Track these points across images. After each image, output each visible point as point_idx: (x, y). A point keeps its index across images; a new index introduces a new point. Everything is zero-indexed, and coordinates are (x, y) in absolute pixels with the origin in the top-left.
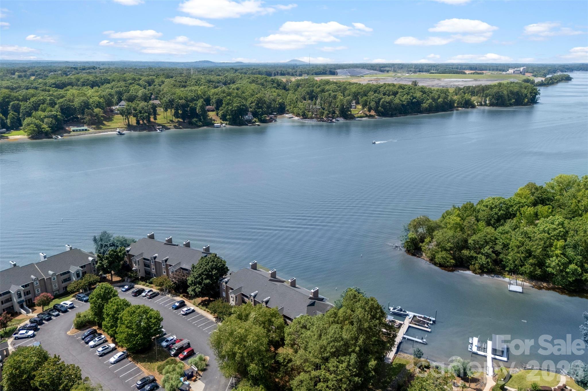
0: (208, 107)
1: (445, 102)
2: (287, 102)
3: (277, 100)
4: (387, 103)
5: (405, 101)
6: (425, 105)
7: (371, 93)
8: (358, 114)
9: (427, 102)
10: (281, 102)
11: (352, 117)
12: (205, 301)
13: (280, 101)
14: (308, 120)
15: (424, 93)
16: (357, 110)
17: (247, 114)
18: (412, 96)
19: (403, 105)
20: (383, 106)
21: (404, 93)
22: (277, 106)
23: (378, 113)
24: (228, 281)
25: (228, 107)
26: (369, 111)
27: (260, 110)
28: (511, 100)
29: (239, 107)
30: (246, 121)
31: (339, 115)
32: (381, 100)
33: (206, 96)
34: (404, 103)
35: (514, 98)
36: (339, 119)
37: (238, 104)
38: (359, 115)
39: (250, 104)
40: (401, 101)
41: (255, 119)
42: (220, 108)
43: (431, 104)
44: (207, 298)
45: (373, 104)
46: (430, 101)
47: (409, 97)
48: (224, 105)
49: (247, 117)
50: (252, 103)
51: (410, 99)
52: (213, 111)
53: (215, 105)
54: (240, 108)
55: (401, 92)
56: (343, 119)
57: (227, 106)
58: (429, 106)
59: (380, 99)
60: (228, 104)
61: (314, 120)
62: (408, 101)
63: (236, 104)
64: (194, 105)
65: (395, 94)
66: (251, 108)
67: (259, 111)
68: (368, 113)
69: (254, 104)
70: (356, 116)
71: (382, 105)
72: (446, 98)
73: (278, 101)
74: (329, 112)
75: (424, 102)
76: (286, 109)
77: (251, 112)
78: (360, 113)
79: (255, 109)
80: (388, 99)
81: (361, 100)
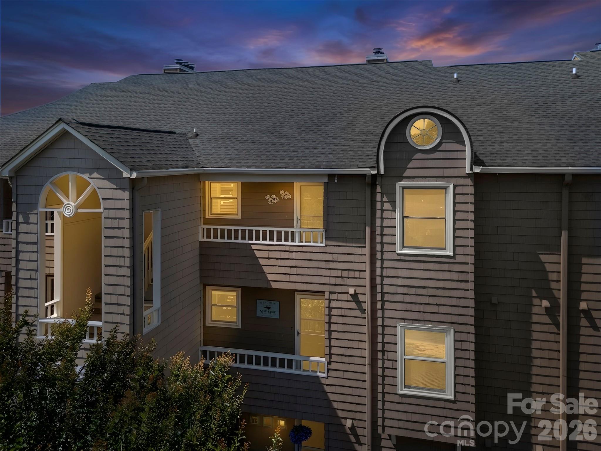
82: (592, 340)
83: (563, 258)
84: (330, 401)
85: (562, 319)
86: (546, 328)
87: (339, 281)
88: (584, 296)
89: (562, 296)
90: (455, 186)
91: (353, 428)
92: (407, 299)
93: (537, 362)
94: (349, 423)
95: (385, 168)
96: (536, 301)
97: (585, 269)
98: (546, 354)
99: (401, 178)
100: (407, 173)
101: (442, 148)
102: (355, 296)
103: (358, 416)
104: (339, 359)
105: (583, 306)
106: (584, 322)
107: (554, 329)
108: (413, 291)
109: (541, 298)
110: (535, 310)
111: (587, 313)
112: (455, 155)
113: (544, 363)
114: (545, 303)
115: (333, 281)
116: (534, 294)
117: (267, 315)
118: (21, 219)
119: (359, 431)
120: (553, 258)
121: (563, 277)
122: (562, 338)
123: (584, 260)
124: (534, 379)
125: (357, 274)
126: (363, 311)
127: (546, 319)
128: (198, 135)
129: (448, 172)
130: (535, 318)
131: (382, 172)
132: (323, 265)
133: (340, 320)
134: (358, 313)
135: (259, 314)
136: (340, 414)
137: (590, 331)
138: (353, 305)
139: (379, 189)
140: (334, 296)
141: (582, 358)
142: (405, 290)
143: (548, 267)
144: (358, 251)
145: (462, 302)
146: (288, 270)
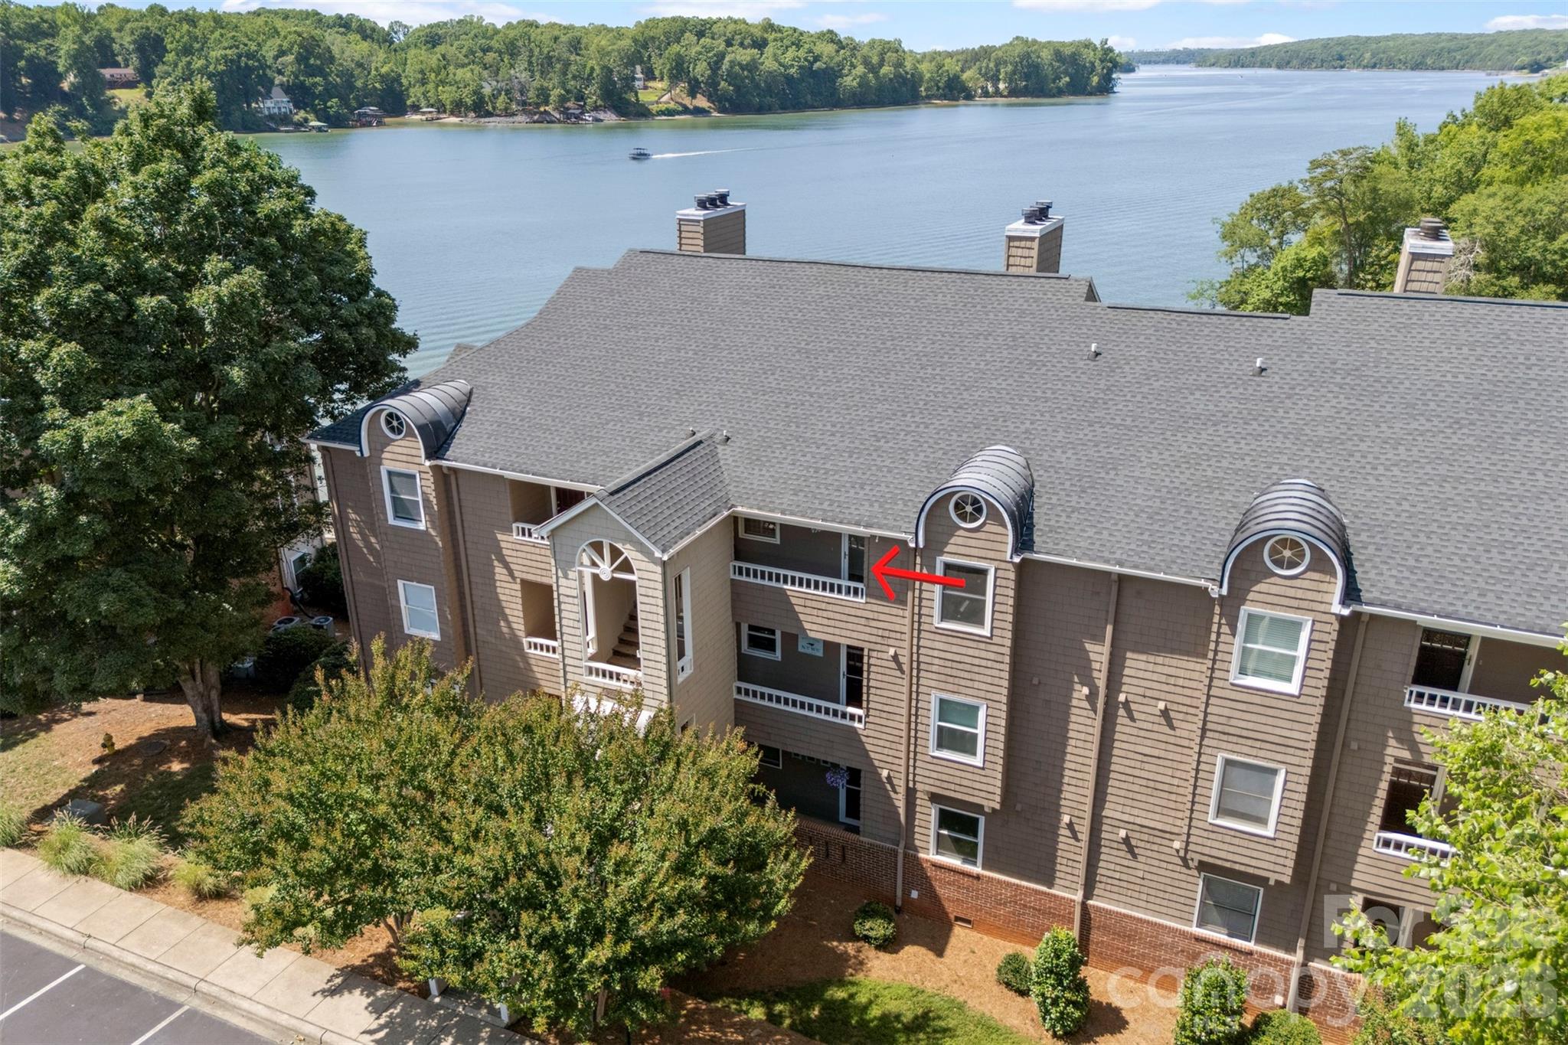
0: (107, 73)
1: (901, 76)
2: (410, 74)
3: (373, 65)
4: (743, 67)
5: (792, 66)
6: (849, 81)
7: (689, 37)
8: (657, 102)
9: (854, 72)
10: (388, 74)
11: (643, 112)
12: (157, 746)
13: (383, 70)
14: (498, 119)
15: (840, 45)
16: (655, 94)
17: (268, 95)
18: (810, 51)
19: (789, 79)
20: (731, 77)
21: (786, 42)
22: (377, 85)
23: (720, 102)
24: (458, 415)
25: (189, 63)
26: (692, 94)
27: (318, 79)
28: (1060, 78)
29: (232, 61)
30: (271, 117)
31: (599, 102)
32: (723, 57)
33: (96, 33)
34: (792, 71)
35: (1066, 74)
36: (601, 115)
37: (229, 52)
38: (663, 107)
39: (276, 58)
40: (781, 64)
41: (302, 114)
42: (159, 70)
43: (863, 82)
44: (181, 715)
45: (701, 70)
46: (860, 69)
47: (802, 53)
48: (170, 57)
49: (269, 103)
50: (282, 53)
51: (806, 59)
52: (130, 85)
53: (135, 60)
54: (239, 67)
55: (775, 40)
56: (614, 117)
57: (185, 60)
58: (860, 85)
59: (721, 56)
60: (187, 51)
61: (519, 118)
62: (800, 67)
63: (223, 52)
64: (42, 53)
65: (760, 44)
66: (280, 72)
67: (315, 85)
68: (687, 101)
69: (290, 58)
70: (654, 108)
71: (729, 73)
72: (899, 64)
73: (377, 69)
74: (568, 92)
75: (845, 71)
76: (409, 103)
77: (281, 85)
78: (664, 99)
79: (297, 77)
80: (744, 55)
81: (659, 65)
82: (1127, 730)
83: (1106, 649)
84: (867, 751)
85: (1100, 705)
86: (1085, 713)
87: (879, 640)
88: (1124, 688)
89: (1101, 684)
90: (996, 569)
91: (889, 778)
92: (943, 670)
93: (1072, 742)
94: (885, 773)
95: (926, 540)
96: (1077, 687)
97: (1128, 663)
98: (1082, 736)
99: (942, 553)
100: (948, 549)
101: (984, 529)
102: (895, 658)
103: (894, 767)
104: (877, 713)
105: (1122, 698)
106: (1122, 712)
107: (1091, 714)
108: (949, 664)
109: (1083, 684)
110: (1075, 695)
111: (1126, 704)
112: (999, 538)
113: (1080, 744)
114: (1086, 690)
115: (873, 639)
116: (1076, 679)
117: (809, 651)
118: (560, 574)
119: (895, 782)
120: (1098, 648)
121: (1105, 668)
122: (1098, 723)
123: (1129, 655)
124: (1068, 757)
125: (898, 636)
126: (903, 672)
127: (1086, 705)
128: (728, 439)
129: (991, 554)
130: (1074, 702)
131: (921, 545)
132: (863, 621)
133: (879, 677)
134: (898, 673)
135: (800, 649)
136: (876, 763)
137: (1127, 721)
138: (893, 665)
139: (918, 560)
140: (874, 654)
141: (1117, 744)
142: (942, 662)
143: (1092, 656)
144: (901, 613)
145: (996, 681)
146: (825, 622)
